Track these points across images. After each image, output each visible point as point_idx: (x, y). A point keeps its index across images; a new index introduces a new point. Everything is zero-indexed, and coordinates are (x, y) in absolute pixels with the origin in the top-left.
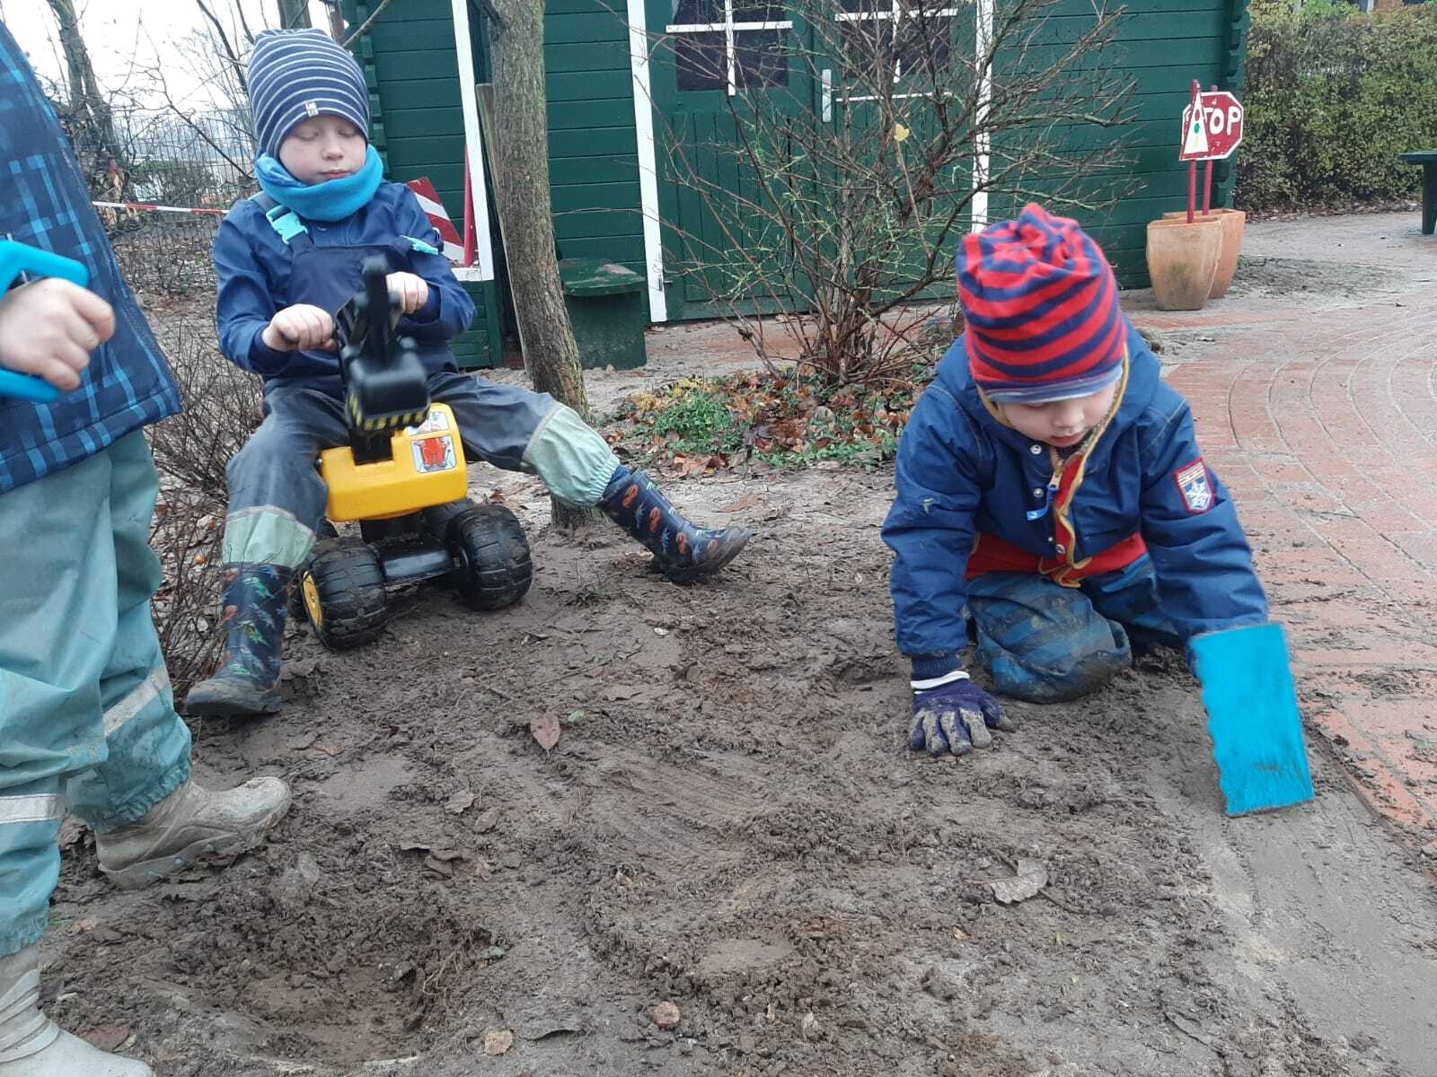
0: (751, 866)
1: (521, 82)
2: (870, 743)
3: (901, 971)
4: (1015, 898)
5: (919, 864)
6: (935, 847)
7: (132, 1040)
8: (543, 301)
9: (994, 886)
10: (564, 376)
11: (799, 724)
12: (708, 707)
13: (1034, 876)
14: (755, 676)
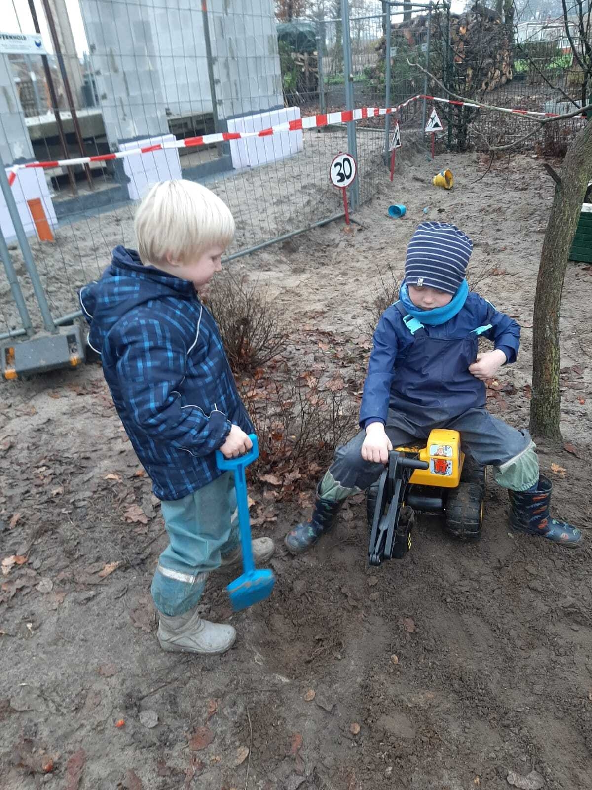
0: (441, 687)
1: (561, 219)
2: (546, 661)
3: (440, 778)
4: (516, 784)
5: (501, 736)
6: (516, 734)
7: (231, 618)
8: (545, 330)
9: (510, 772)
10: (546, 368)
11: (530, 627)
12: (498, 592)
13: (535, 782)
14: (528, 590)
